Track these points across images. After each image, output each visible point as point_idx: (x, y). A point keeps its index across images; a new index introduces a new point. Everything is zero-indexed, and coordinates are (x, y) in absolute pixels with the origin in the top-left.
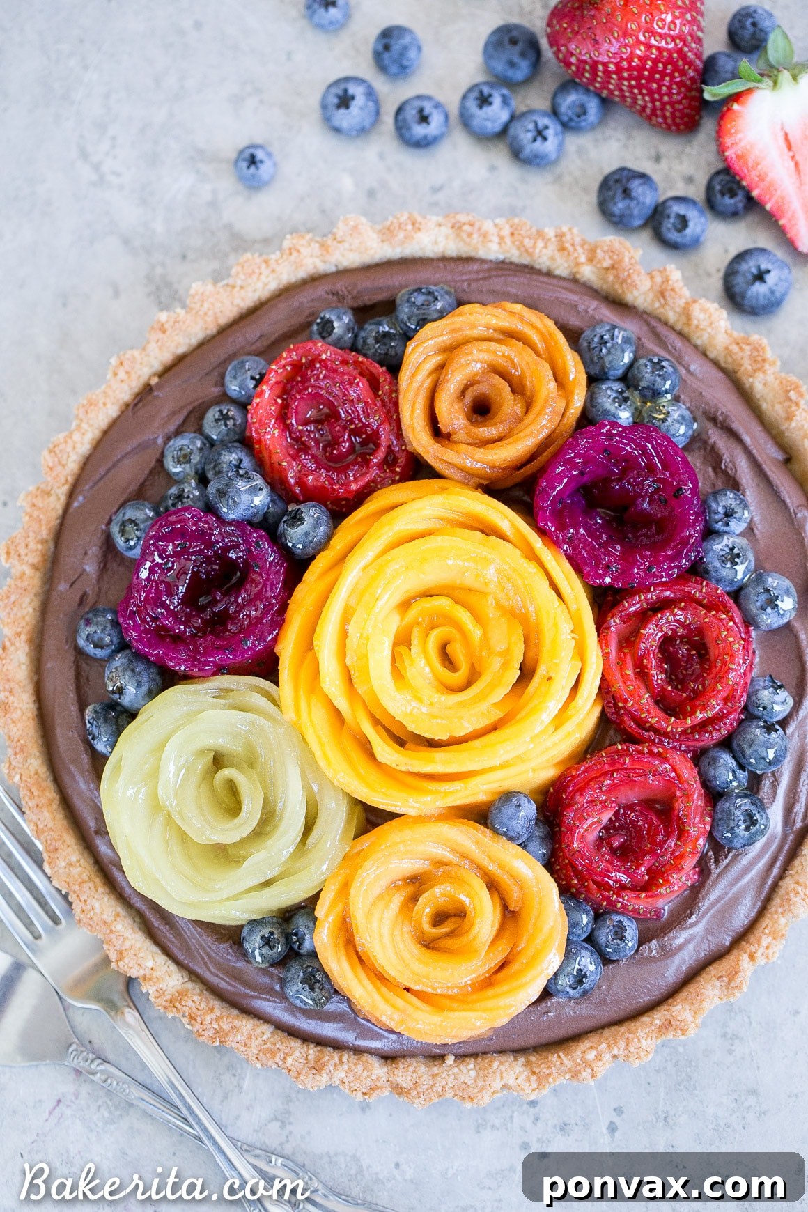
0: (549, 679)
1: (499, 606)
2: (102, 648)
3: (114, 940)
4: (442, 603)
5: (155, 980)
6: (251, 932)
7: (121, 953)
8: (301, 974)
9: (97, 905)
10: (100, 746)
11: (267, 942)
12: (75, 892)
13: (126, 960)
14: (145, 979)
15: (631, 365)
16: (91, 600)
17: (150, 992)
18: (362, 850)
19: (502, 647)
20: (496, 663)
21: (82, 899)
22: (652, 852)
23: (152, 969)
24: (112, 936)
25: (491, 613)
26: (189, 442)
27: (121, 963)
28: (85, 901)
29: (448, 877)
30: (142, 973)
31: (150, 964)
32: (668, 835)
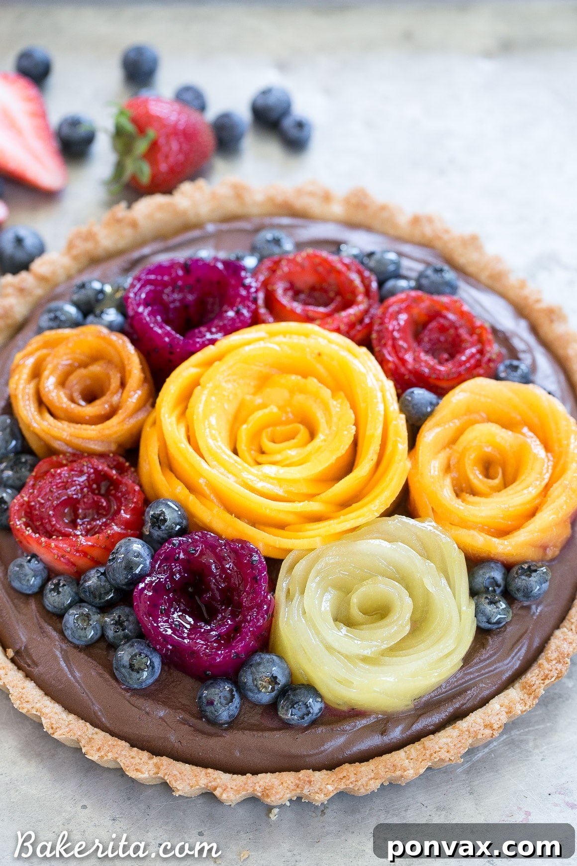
0: (319, 354)
1: (254, 394)
2: (233, 696)
3: (475, 729)
4: (244, 431)
5: (511, 704)
6: (484, 613)
7: (486, 726)
8: (523, 577)
9: (444, 740)
10: (316, 707)
11: (492, 602)
12: (431, 755)
13: (493, 721)
14: (510, 712)
15: (77, 305)
16: (187, 717)
17: (521, 708)
18: (433, 509)
19: (286, 394)
20: (299, 398)
21: (438, 749)
22: (456, 329)
23: (501, 706)
24: (472, 730)
25: (258, 400)
26: (72, 618)
27: (495, 726)
28: (440, 748)
29: (460, 460)
30: (504, 713)
31: (498, 707)
32: (445, 317)
